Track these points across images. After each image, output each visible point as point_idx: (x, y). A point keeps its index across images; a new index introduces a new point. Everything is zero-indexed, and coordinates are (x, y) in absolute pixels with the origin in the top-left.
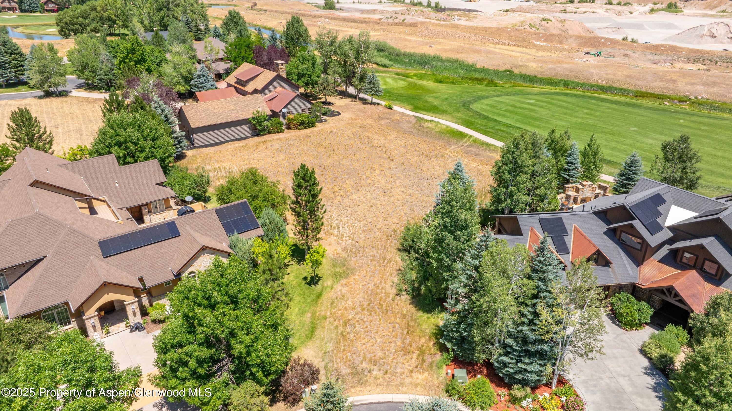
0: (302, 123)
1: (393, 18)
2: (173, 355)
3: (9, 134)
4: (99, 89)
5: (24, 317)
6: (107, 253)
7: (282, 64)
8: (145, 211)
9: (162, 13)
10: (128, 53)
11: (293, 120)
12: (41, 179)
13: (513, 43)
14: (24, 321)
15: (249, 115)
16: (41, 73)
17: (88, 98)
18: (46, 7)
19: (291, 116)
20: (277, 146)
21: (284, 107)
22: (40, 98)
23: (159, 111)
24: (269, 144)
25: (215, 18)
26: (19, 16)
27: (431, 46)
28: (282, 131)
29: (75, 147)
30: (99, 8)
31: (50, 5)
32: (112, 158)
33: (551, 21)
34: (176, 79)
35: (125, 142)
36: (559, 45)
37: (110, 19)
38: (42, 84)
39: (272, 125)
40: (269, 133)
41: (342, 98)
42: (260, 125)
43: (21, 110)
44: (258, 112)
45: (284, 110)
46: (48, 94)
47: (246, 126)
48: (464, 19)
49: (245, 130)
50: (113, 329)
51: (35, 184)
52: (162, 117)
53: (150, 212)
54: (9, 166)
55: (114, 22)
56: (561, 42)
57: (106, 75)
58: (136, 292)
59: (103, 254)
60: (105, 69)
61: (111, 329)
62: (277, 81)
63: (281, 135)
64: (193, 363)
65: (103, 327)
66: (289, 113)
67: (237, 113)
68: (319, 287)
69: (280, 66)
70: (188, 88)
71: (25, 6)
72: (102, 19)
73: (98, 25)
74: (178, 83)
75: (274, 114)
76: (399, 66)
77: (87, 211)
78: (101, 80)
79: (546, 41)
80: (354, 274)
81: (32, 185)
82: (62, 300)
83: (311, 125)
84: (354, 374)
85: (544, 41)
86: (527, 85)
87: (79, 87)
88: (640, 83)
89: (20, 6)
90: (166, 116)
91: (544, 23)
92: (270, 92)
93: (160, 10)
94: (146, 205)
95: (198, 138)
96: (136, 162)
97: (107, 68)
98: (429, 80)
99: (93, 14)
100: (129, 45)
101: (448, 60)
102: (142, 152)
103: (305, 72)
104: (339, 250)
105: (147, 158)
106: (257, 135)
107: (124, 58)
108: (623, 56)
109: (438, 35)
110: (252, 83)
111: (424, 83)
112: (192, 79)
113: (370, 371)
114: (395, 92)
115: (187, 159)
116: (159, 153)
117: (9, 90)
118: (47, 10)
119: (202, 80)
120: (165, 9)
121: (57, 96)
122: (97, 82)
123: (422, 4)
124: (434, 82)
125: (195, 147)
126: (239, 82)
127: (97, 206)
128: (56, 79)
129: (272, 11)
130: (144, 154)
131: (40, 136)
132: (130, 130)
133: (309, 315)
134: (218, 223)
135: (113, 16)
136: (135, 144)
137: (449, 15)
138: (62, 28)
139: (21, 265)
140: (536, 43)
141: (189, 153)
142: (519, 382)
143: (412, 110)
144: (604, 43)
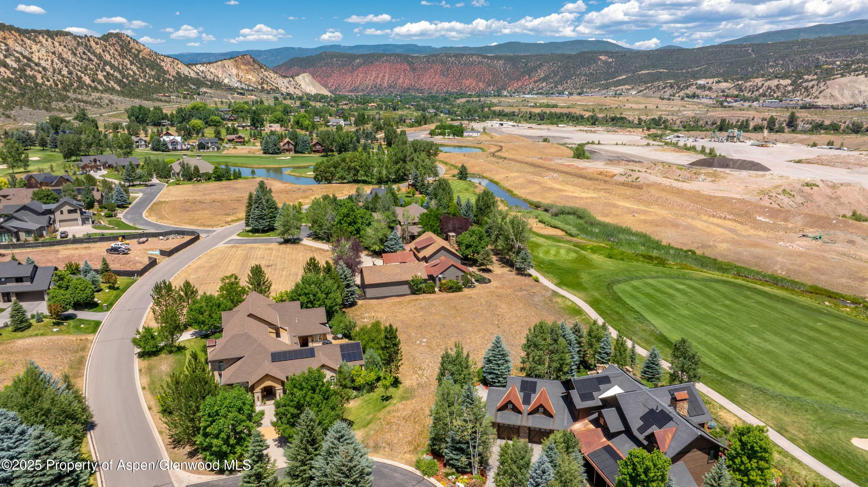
0: (451, 288)
1: (626, 175)
2: (282, 410)
3: (247, 280)
4: (323, 240)
5: (228, 385)
6: (274, 360)
7: (453, 236)
8: (310, 340)
9: (398, 166)
10: (344, 217)
11: (445, 284)
12: (254, 313)
13: (731, 217)
14: (227, 387)
15: (409, 277)
16: (285, 226)
17: (311, 247)
18: (314, 149)
19: (443, 281)
20: (423, 304)
21: (441, 274)
22: (281, 243)
23: (341, 272)
24: (419, 302)
25: (452, 165)
26: (292, 157)
27: (634, 216)
28: (434, 292)
29: (283, 291)
30: (348, 160)
31: (318, 147)
32: (298, 303)
33: (818, 186)
34: (374, 240)
35: (309, 294)
36: (782, 223)
37: (355, 169)
38: (283, 233)
39: (426, 287)
40: (424, 293)
41: (503, 267)
42: (417, 287)
43: (257, 266)
44: (416, 277)
45: (440, 276)
46: (287, 241)
47: (407, 286)
48: (710, 179)
49: (405, 289)
50: (268, 402)
51: (250, 315)
52: (343, 276)
53: (313, 341)
54: (244, 300)
55: (358, 171)
56: (786, 220)
57: (328, 230)
58: (283, 383)
59: (272, 359)
60: (329, 225)
61: (267, 402)
62: (442, 251)
63: (432, 296)
64: (289, 416)
65: (262, 399)
66: (444, 278)
67: (401, 275)
68: (388, 402)
69: (451, 238)
70: (383, 247)
71: (299, 148)
72: (349, 169)
73: (345, 174)
74: (375, 244)
75: (431, 278)
76: (584, 236)
77: (274, 335)
78: (325, 233)
79: (771, 217)
80: (413, 399)
81: (248, 316)
82: (246, 380)
83: (459, 289)
84: (374, 447)
85: (768, 217)
86: (697, 268)
87: (309, 236)
88: (823, 277)
89: (295, 148)
90: (345, 276)
91: (807, 188)
92: (435, 259)
93: (397, 163)
94: (311, 336)
95: (369, 292)
96: (313, 307)
97: (330, 225)
98: (602, 254)
99: (343, 164)
100: (346, 210)
101: (636, 234)
102: (318, 301)
103: (472, 243)
104: (414, 384)
105: (320, 306)
106: (414, 294)
107: (340, 220)
108: (847, 242)
109: (657, 201)
110: (425, 250)
111: (594, 257)
112: (387, 241)
113: (384, 448)
114: (558, 264)
115: (357, 306)
116: (328, 302)
117: (263, 234)
118: (314, 151)
119: (393, 243)
120: (401, 162)
121: (292, 243)
122: (321, 234)
123: (696, 149)
124: (605, 257)
125: (366, 298)
126: (416, 248)
127: (282, 333)
128: (293, 230)
129: (510, 160)
130: (319, 303)
131: (264, 283)
132: (313, 286)
133: (372, 416)
134: (339, 353)
135: (358, 167)
136: (314, 295)
137: (695, 173)
138: (317, 175)
139: (232, 359)
140: (758, 218)
141: (360, 302)
142: (450, 465)
143: (556, 285)
144: (835, 224)
